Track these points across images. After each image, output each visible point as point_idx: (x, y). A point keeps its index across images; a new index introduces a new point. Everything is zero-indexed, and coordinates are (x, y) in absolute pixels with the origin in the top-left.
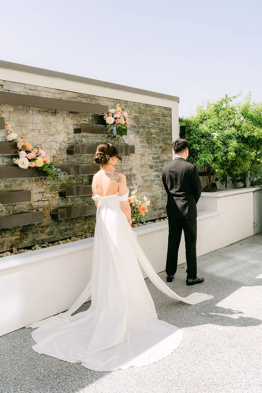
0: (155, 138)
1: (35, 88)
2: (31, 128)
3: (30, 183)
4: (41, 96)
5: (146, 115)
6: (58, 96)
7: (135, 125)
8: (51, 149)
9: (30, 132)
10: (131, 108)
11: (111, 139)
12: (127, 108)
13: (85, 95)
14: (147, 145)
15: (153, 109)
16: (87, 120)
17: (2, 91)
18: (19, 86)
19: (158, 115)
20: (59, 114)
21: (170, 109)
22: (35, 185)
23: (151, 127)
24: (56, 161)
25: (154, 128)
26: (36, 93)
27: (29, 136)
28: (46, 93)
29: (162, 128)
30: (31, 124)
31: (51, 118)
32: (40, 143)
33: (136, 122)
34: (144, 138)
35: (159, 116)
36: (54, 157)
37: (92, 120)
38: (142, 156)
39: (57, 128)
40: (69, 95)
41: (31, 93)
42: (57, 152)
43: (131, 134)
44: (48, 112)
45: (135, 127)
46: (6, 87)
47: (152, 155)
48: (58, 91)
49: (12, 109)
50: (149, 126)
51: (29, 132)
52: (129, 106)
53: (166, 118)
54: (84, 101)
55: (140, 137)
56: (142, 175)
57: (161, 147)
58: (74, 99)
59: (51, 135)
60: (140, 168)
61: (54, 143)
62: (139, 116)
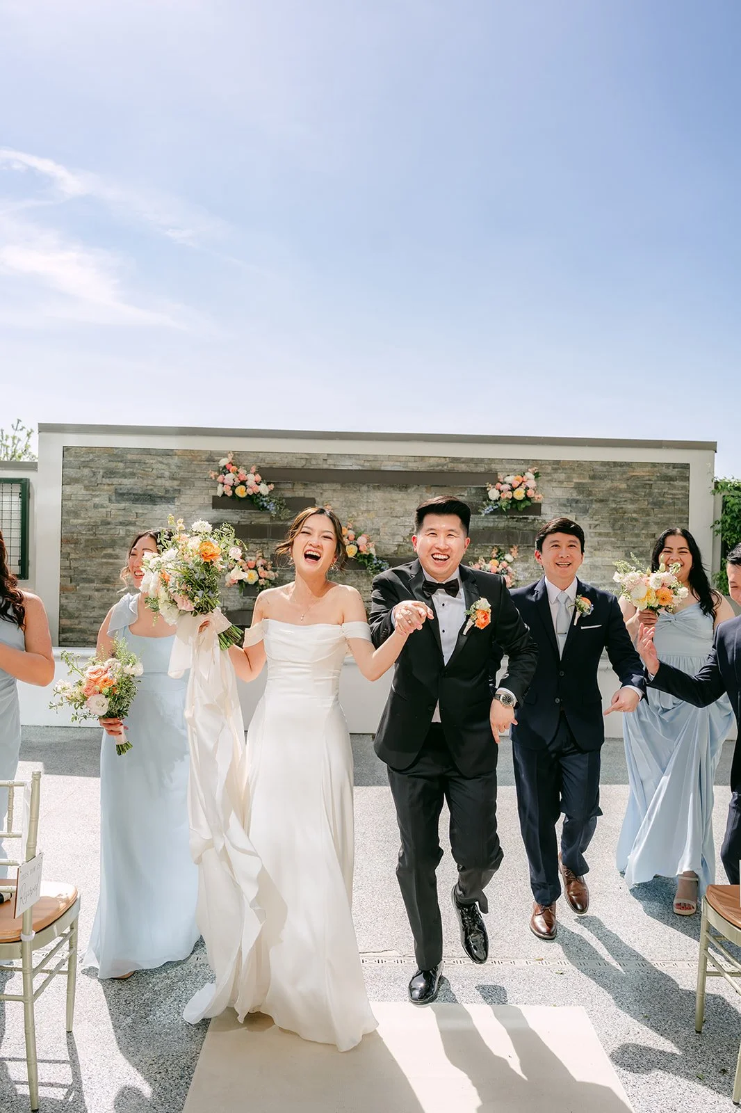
0: (636, 520)
1: (376, 458)
2: (363, 508)
3: (358, 577)
4: (383, 468)
5: (612, 480)
6: (413, 466)
7: (580, 497)
8: (394, 535)
9: (362, 513)
10: (568, 471)
11: (516, 521)
12: (559, 471)
13: (462, 460)
14: (611, 531)
15: (632, 469)
16: (466, 495)
17: (325, 466)
18: (350, 458)
19: (647, 478)
20: (413, 489)
21: (687, 466)
22: (365, 580)
23: (625, 501)
24: (402, 551)
25: (633, 501)
26: (376, 466)
27: (361, 518)
28: (392, 463)
29: (660, 502)
30: (365, 504)
31: (397, 495)
32: (377, 527)
33: (580, 493)
34: (601, 520)
35: (650, 480)
36: (399, 545)
37: (476, 493)
38: (595, 550)
39: (407, 507)
40: (432, 461)
41: (367, 465)
42: (404, 539)
43: (567, 513)
44: (392, 486)
45: (577, 501)
46: (330, 461)
47: (626, 549)
48: (413, 459)
49: (338, 486)
50: (618, 500)
51: (360, 514)
52: (563, 469)
53: (672, 482)
54: (463, 467)
55: (592, 518)
56: (594, 582)
57: (654, 536)
58: (443, 467)
59: (396, 517)
60: (589, 571)
61: (401, 528)
62: (589, 483)
